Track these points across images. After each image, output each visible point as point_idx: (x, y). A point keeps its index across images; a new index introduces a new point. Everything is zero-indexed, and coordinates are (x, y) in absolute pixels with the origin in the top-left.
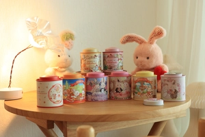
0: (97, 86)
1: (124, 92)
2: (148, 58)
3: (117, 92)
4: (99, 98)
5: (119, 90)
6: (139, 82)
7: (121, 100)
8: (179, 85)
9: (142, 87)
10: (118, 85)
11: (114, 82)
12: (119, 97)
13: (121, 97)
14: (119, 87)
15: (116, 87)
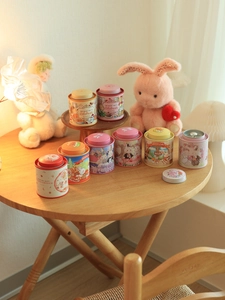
0: (104, 157)
1: (134, 157)
2: (155, 96)
3: (126, 158)
4: (106, 170)
5: (129, 156)
6: (153, 146)
7: (131, 167)
8: (202, 151)
9: (158, 153)
10: (128, 150)
11: (122, 147)
12: (128, 163)
13: (131, 163)
14: (129, 152)
15: (126, 152)
